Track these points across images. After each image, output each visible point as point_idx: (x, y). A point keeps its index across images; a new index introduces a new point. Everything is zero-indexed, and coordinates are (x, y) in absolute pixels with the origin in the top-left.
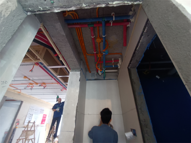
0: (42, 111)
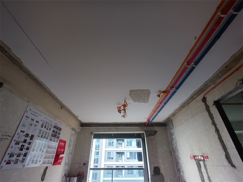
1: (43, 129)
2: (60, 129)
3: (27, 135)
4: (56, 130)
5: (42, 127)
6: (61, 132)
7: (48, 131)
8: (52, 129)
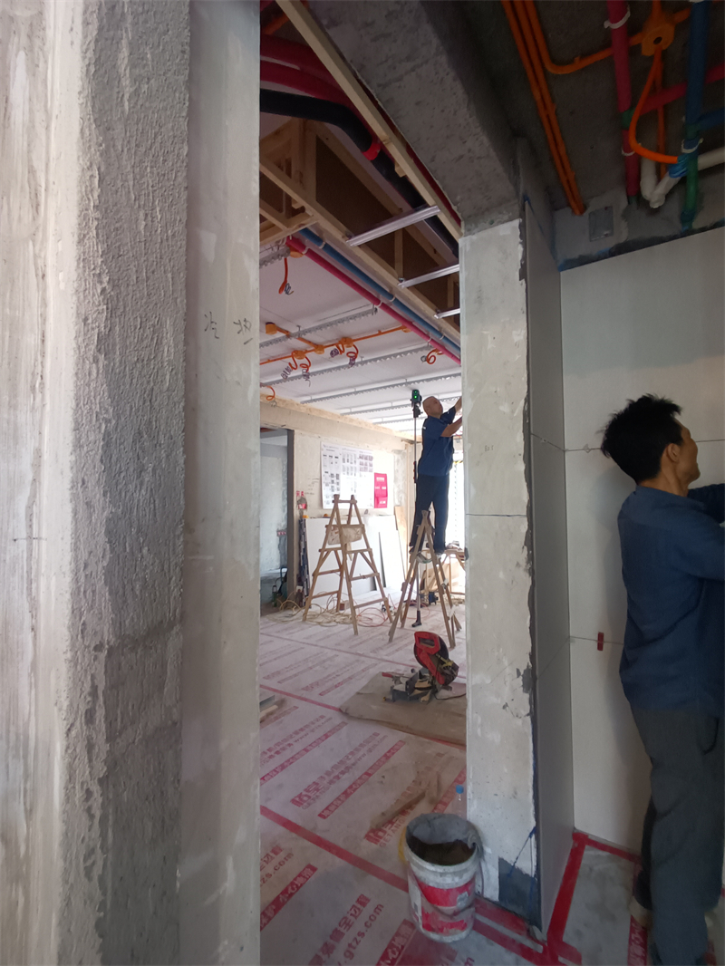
0: (368, 462)
1: (347, 464)
2: (371, 458)
3: (332, 475)
4: (364, 461)
5: (344, 461)
6: (373, 462)
7: (353, 465)
8: (358, 461)
